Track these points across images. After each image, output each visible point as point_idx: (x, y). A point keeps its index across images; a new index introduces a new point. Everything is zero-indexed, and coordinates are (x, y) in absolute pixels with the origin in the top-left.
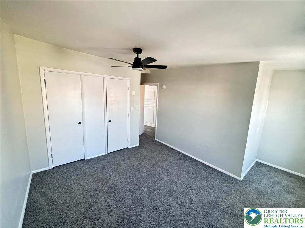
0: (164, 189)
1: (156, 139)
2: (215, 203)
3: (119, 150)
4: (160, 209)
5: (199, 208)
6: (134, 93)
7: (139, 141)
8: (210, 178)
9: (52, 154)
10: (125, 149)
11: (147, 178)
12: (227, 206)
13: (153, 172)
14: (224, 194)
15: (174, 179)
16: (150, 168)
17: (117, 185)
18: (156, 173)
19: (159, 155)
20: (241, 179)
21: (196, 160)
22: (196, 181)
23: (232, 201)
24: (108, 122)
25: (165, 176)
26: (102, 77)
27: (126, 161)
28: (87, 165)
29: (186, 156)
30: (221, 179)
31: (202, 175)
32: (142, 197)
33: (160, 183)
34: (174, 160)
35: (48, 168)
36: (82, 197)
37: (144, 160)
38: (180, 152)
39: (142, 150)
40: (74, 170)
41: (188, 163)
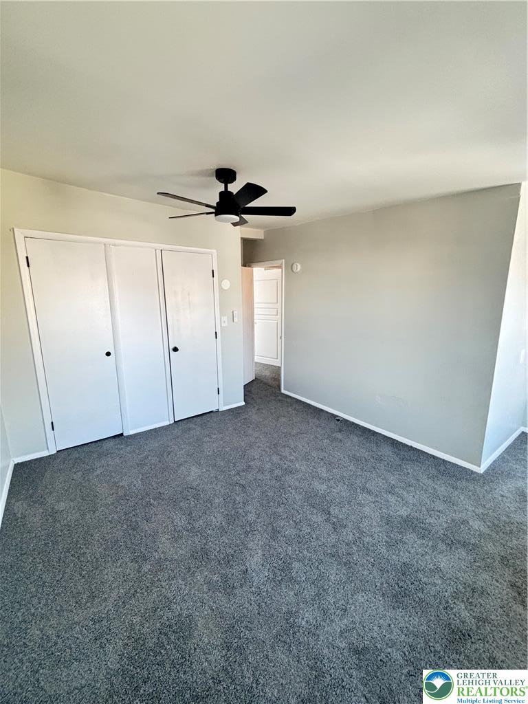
0: (300, 493)
1: (283, 391)
2: (417, 520)
3: (198, 416)
4: (290, 531)
5: (377, 530)
6: (226, 285)
7: (245, 395)
8: (407, 469)
9: (52, 423)
10: (212, 412)
11: (261, 470)
12: (445, 525)
13: (275, 459)
14: (438, 502)
15: (322, 472)
16: (267, 449)
17: (195, 484)
18: (281, 459)
19: (288, 423)
20: (481, 470)
21: (374, 433)
22: (374, 475)
23: (457, 516)
24: (172, 352)
25: (301, 466)
26: (153, 248)
27: (215, 437)
28: (128, 445)
29: (353, 423)
30: (433, 471)
31: (388, 464)
32: (249, 508)
33: (289, 480)
34: (324, 432)
35: (45, 454)
36: (118, 509)
37: (256, 434)
38: (338, 416)
39: (250, 414)
40: (100, 456)
41: (356, 439)
